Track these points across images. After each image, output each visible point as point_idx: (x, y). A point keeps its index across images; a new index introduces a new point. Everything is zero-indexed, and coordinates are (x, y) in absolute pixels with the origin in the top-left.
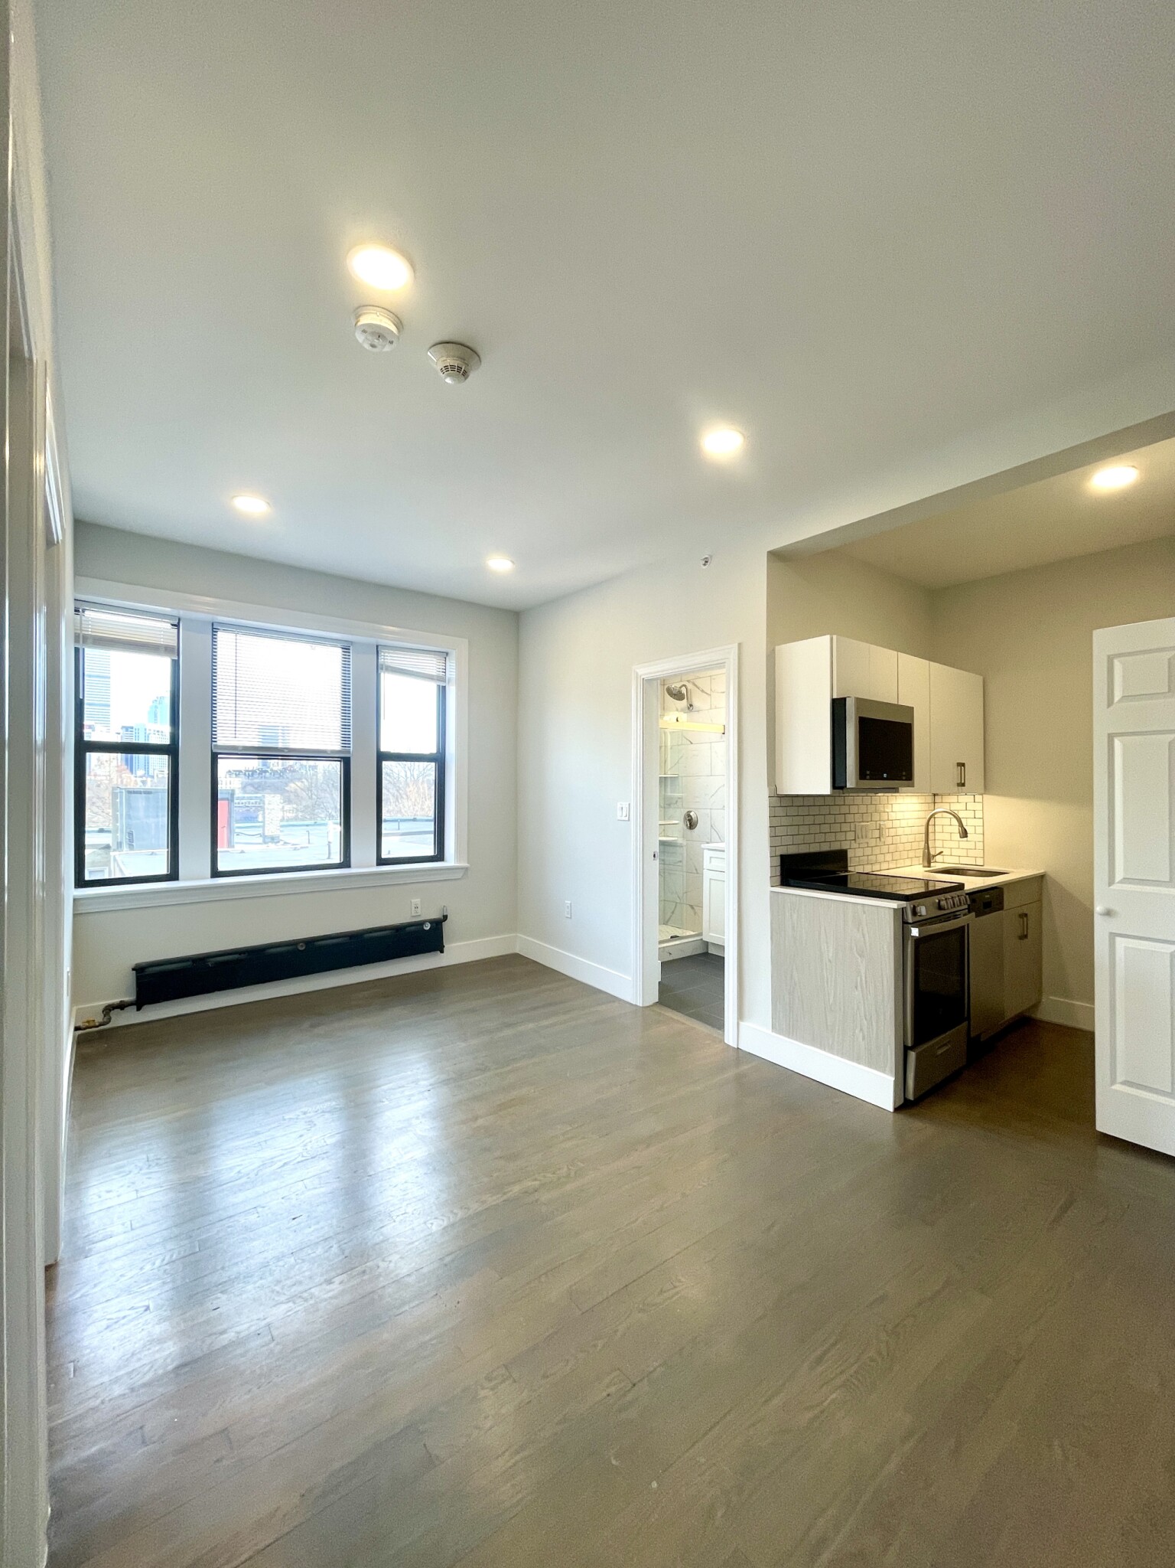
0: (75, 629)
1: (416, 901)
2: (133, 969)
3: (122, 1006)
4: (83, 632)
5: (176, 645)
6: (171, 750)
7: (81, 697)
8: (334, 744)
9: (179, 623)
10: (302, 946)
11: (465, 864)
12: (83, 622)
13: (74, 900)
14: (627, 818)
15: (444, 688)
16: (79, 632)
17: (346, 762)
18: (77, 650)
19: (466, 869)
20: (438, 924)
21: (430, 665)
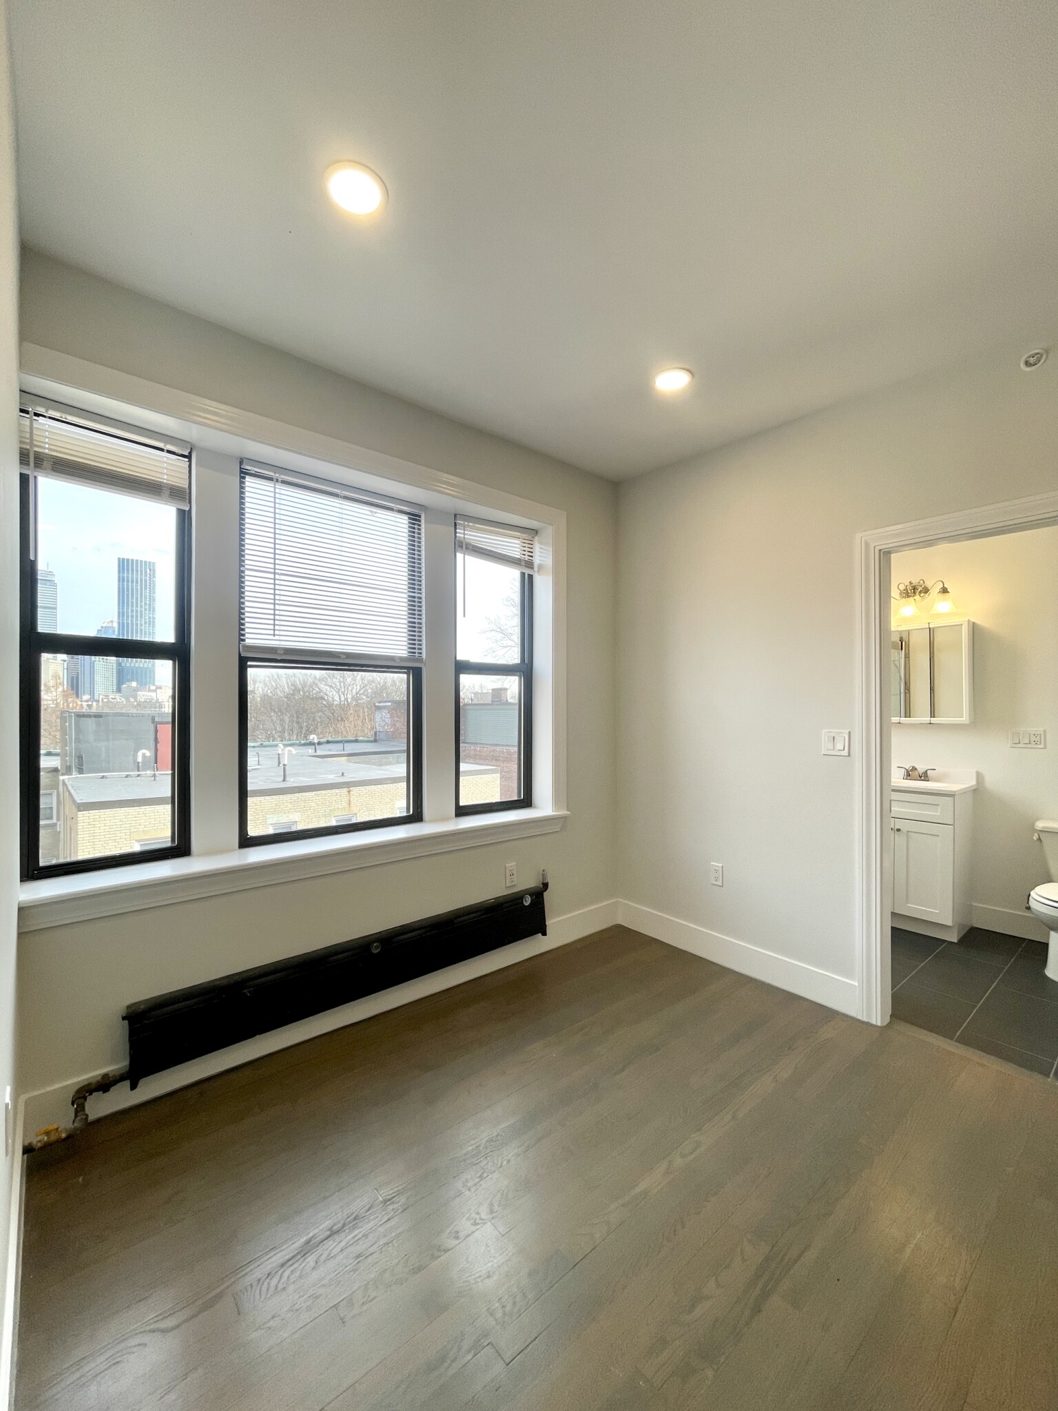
0: (21, 442)
1: (511, 865)
2: (124, 1018)
3: (104, 1085)
4: (36, 449)
5: (187, 487)
6: (179, 652)
7: (32, 558)
8: (398, 647)
9: (190, 453)
10: (376, 948)
11: (564, 812)
12: (35, 432)
13: (21, 909)
14: (845, 753)
15: (531, 577)
16: (28, 447)
17: (416, 675)
18: (24, 480)
19: (565, 818)
20: (538, 895)
21: (512, 546)
